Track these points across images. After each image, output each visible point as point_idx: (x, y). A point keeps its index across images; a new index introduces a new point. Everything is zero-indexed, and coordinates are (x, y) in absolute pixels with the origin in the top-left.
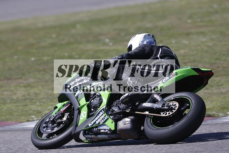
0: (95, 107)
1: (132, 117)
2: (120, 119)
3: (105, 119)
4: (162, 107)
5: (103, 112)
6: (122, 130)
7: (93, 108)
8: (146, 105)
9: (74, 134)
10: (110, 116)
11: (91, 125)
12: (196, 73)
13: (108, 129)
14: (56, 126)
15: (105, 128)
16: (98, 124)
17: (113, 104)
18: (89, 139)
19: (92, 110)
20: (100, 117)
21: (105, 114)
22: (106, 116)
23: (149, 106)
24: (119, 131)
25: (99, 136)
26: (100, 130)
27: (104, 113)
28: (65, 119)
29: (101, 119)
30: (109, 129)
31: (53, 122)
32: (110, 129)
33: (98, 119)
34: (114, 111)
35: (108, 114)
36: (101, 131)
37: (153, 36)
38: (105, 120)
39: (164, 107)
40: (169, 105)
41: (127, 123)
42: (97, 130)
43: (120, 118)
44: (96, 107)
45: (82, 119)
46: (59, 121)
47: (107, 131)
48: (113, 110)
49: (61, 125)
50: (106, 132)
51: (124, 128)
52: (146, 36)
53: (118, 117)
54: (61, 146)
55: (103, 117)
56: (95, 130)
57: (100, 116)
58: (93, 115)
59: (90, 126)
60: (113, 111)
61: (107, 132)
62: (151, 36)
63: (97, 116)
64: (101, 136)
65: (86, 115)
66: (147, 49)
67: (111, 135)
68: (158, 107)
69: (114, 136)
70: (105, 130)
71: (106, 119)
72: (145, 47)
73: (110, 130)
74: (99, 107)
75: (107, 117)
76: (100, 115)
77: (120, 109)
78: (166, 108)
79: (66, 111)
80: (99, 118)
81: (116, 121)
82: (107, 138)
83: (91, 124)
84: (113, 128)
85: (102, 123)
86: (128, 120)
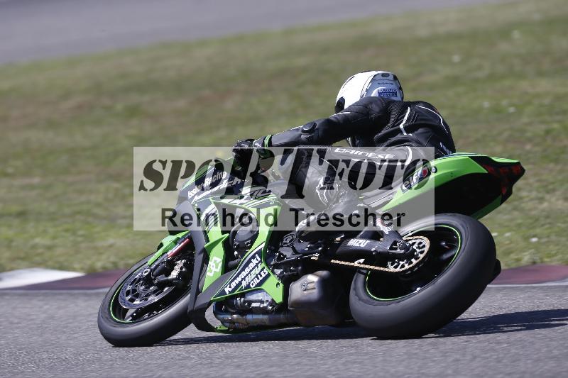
0: (241, 246)
1: (324, 273)
2: (296, 277)
3: (261, 276)
4: (391, 248)
5: (259, 259)
6: (300, 304)
7: (236, 249)
8: (355, 243)
9: (192, 311)
10: (273, 268)
11: (230, 289)
12: (481, 169)
13: (267, 301)
14: (154, 292)
15: (260, 298)
16: (246, 288)
17: (284, 242)
18: (228, 324)
19: (236, 253)
20: (251, 271)
21: (263, 265)
22: (264, 268)
23: (362, 246)
24: (292, 307)
25: (249, 317)
26: (250, 302)
27: (261, 261)
28: (174, 274)
29: (253, 277)
30: (270, 300)
31: (148, 281)
32: (273, 300)
33: (245, 277)
34: (285, 256)
35: (268, 265)
36: (254, 305)
37: (395, 78)
38: (261, 279)
39: (396, 249)
40: (408, 245)
41: (310, 286)
42: (245, 302)
43: (297, 273)
44: (243, 248)
45: (211, 275)
46: (162, 278)
47: (265, 305)
48: (282, 254)
49: (166, 289)
50: (264, 307)
51: (304, 298)
52: (377, 78)
53: (292, 271)
54: (164, 339)
55: (257, 271)
56: (239, 302)
57: (251, 268)
58: (235, 267)
59: (228, 293)
60: (281, 257)
61: (266, 307)
62: (391, 77)
63: (243, 269)
64: (255, 317)
65: (220, 265)
66: (376, 109)
67: (275, 314)
68: (381, 250)
69: (282, 317)
70: (262, 302)
71: (264, 275)
72: (371, 103)
73: (273, 303)
74: (250, 247)
75: (266, 271)
76: (251, 266)
77: (295, 252)
78: (398, 251)
79: (178, 255)
80: (250, 273)
81: (287, 281)
82: (267, 323)
83: (230, 287)
84: (279, 299)
85: (254, 285)
86: (312, 278)
